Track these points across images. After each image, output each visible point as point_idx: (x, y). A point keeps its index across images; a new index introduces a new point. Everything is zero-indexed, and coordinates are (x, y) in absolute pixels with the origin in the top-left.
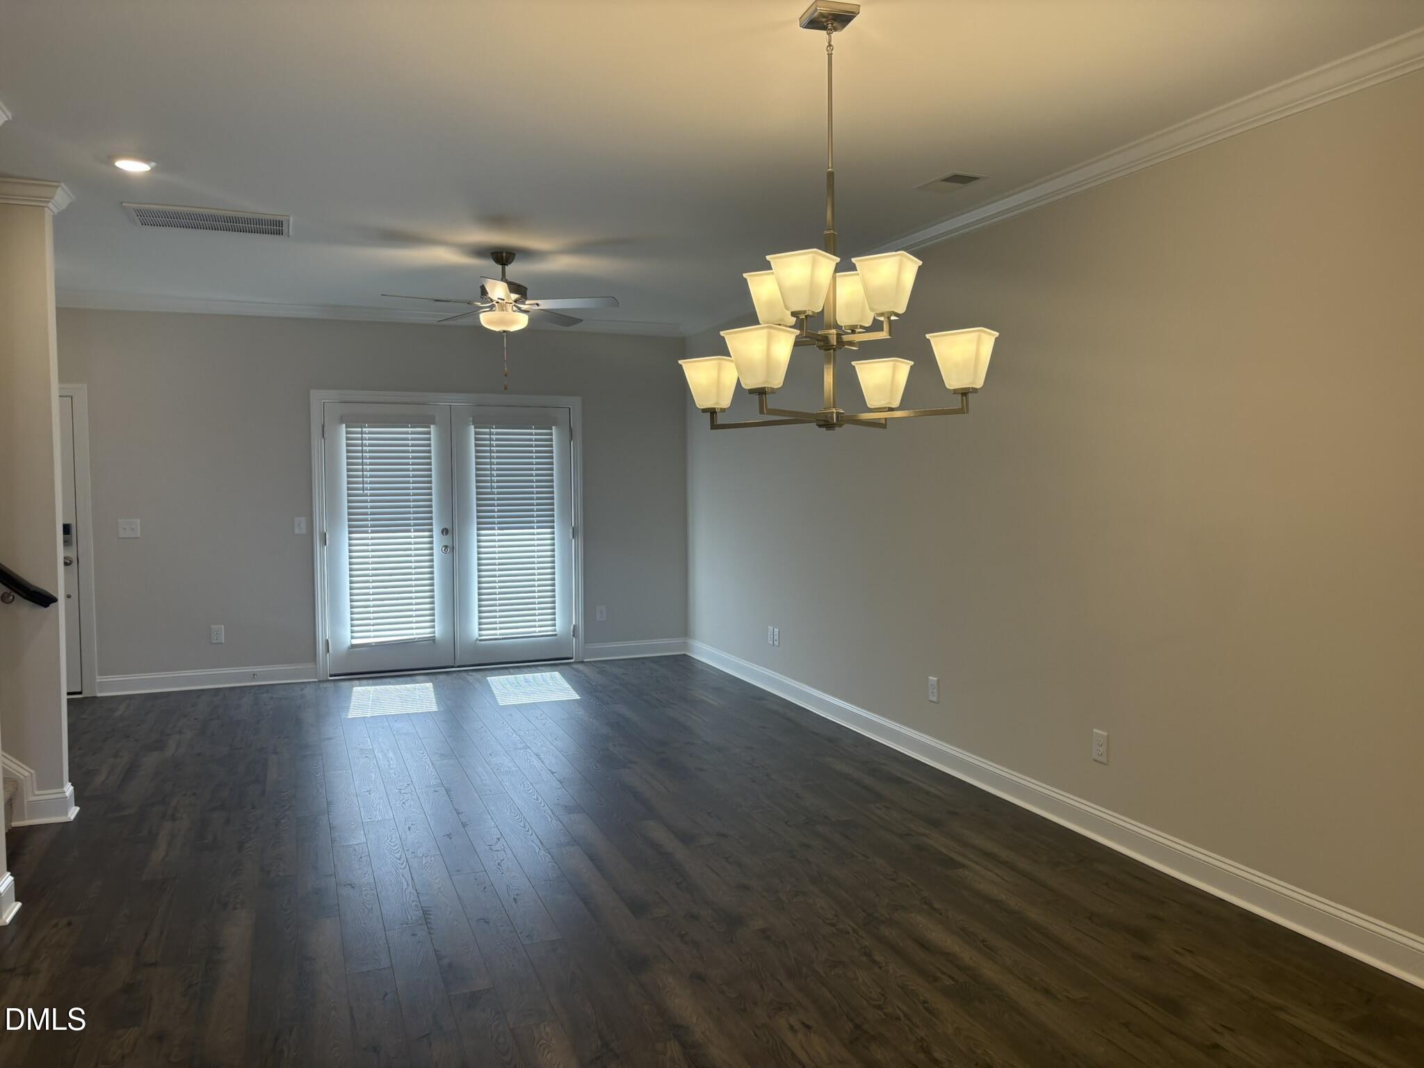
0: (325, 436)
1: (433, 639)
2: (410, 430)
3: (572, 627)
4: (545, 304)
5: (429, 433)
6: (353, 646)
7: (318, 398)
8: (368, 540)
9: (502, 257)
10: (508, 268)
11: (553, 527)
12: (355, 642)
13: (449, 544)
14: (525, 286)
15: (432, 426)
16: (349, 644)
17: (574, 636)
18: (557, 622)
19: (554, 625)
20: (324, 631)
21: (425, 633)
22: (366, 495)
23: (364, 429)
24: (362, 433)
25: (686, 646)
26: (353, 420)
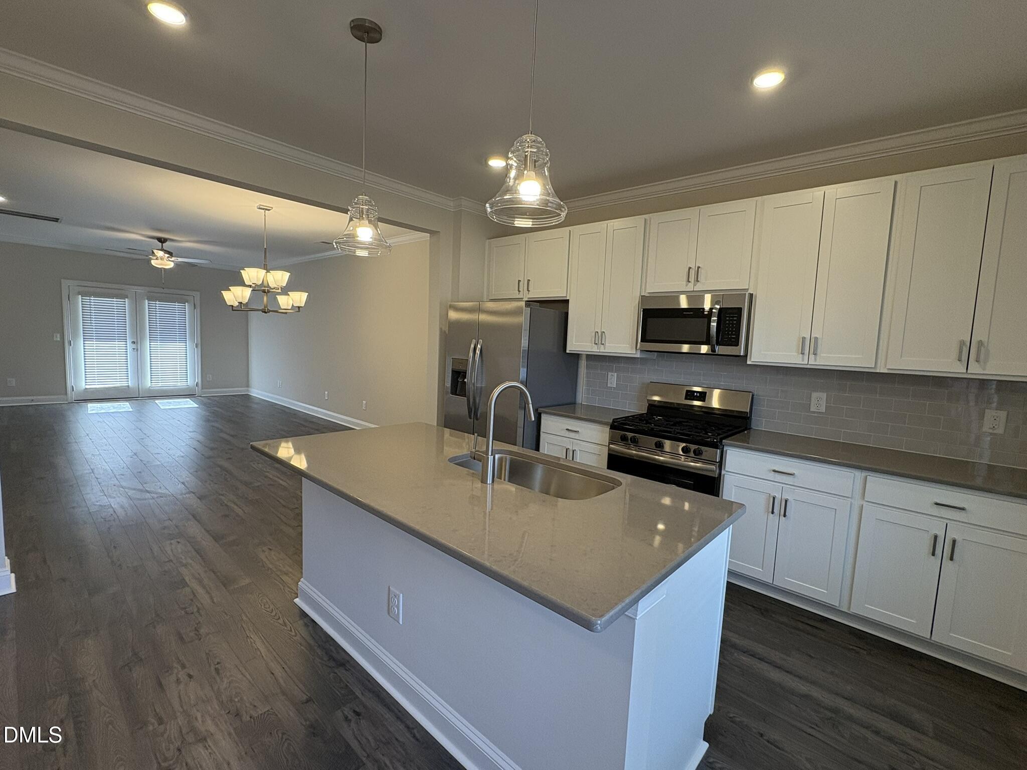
0: (70, 299)
1: (128, 386)
2: (115, 300)
3: (196, 383)
4: (180, 260)
5: (125, 302)
6: (86, 389)
7: (65, 283)
8: (93, 344)
9: (162, 241)
10: (164, 244)
11: (186, 343)
12: (88, 387)
13: (136, 348)
14: (172, 251)
15: (126, 299)
16: (84, 388)
17: (197, 386)
18: (189, 380)
19: (187, 382)
20: (70, 382)
21: (125, 384)
22: (93, 326)
23: (91, 298)
24: (90, 299)
25: (248, 391)
26: (84, 294)
